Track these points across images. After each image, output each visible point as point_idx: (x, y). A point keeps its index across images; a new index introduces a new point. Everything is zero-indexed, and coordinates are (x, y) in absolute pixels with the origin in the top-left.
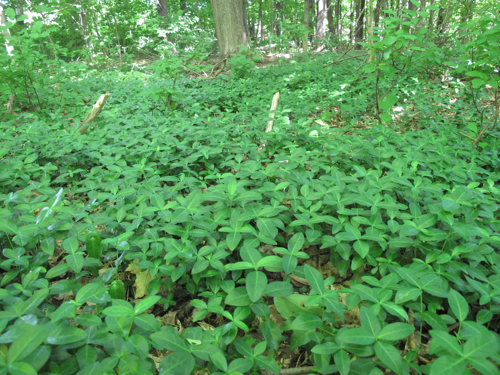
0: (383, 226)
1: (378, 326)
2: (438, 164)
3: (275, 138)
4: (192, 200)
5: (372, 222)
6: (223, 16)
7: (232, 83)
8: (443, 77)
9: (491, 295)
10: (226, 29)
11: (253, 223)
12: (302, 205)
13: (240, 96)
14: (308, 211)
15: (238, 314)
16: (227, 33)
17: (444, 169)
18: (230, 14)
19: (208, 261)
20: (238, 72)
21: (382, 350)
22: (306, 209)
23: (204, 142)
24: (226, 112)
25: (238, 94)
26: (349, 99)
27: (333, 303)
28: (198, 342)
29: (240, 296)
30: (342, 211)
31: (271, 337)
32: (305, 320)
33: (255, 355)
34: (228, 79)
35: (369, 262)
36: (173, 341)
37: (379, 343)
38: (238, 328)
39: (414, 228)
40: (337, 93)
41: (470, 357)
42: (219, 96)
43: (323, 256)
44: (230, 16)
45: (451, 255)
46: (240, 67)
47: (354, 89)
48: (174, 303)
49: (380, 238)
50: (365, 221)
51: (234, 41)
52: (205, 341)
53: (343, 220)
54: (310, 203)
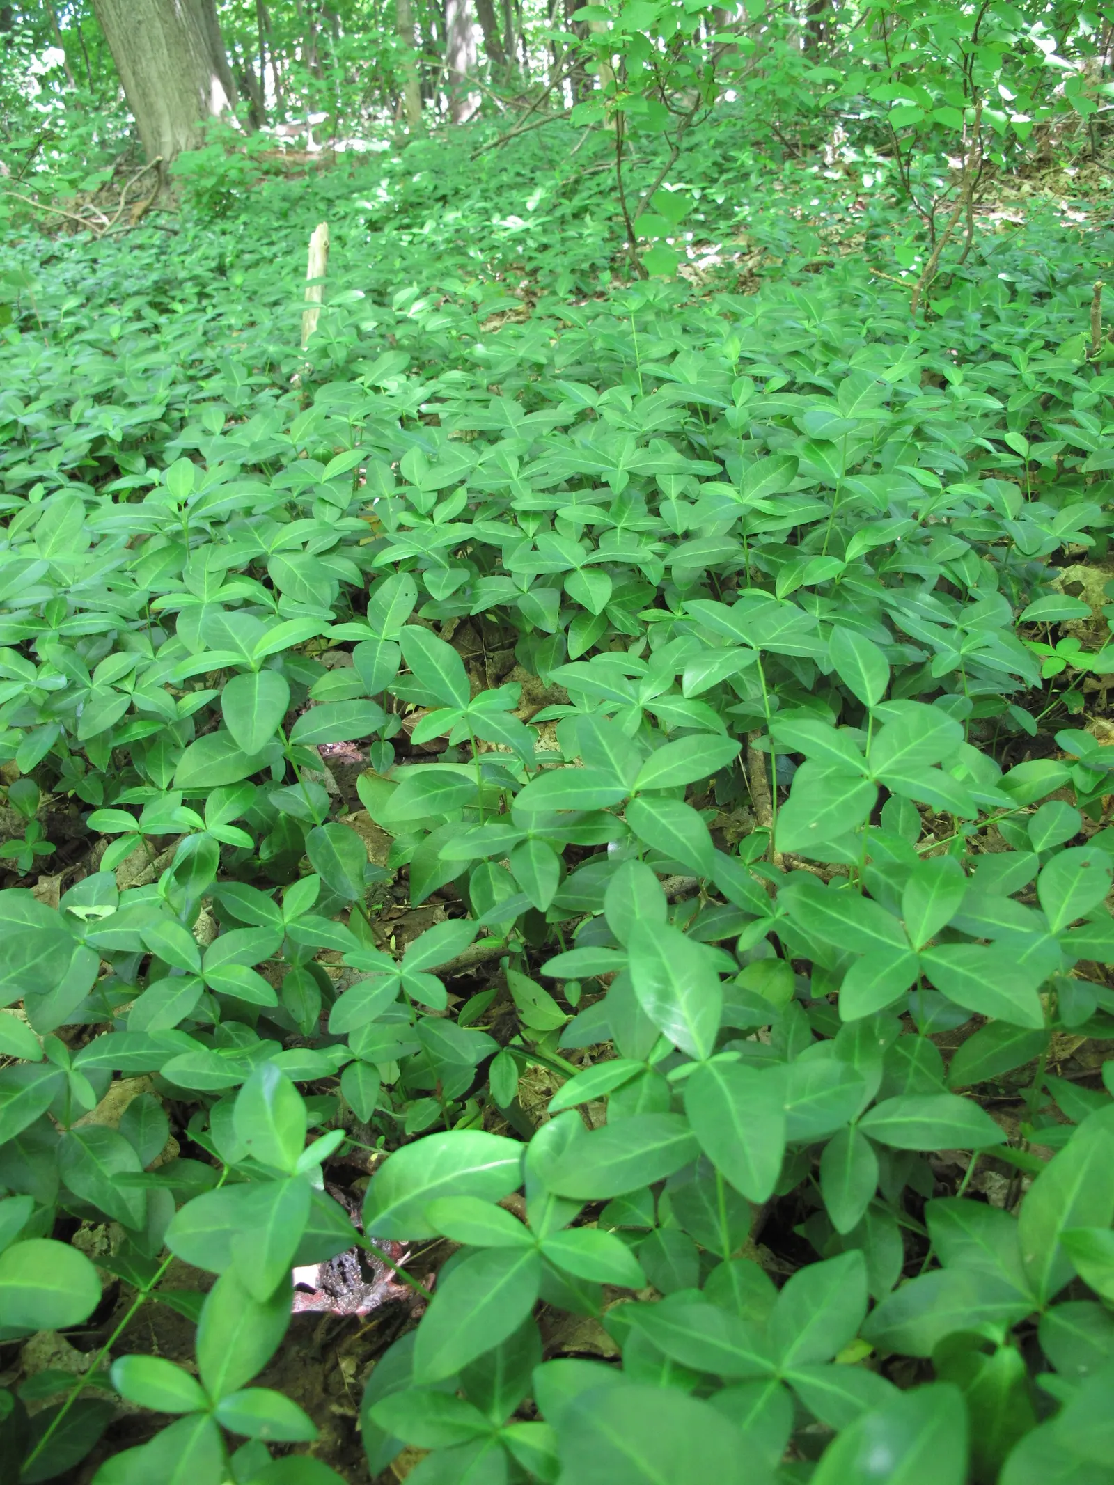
0: (650, 523)
1: (634, 757)
2: (807, 352)
3: (327, 356)
4: (53, 531)
5: (618, 515)
6: (136, 29)
7: (191, 234)
8: (828, 148)
9: (963, 651)
10: (154, 75)
11: (256, 570)
12: (410, 508)
13: (221, 270)
14: (428, 522)
15: (219, 808)
16: (159, 86)
17: (826, 365)
18: (158, 24)
19: (126, 697)
20: (205, 199)
21: (651, 818)
22: (422, 517)
23: (103, 398)
24: (174, 312)
25: (213, 264)
26: (553, 238)
27: (499, 724)
28: (107, 911)
29: (220, 759)
30: (525, 501)
31: (337, 866)
32: (424, 791)
33: (287, 920)
34: (177, 227)
35: (617, 625)
36: (24, 918)
37: (641, 802)
38: (221, 844)
39: (732, 500)
40: (515, 224)
41: (890, 771)
42: (154, 276)
43: (497, 655)
44: (158, 29)
45: (843, 559)
46: (209, 183)
47: (568, 207)
48: (50, 849)
49: (644, 553)
50: (596, 516)
51: (187, 114)
52: (125, 904)
53: (531, 527)
54: (433, 498)
